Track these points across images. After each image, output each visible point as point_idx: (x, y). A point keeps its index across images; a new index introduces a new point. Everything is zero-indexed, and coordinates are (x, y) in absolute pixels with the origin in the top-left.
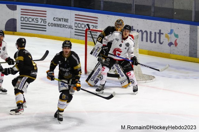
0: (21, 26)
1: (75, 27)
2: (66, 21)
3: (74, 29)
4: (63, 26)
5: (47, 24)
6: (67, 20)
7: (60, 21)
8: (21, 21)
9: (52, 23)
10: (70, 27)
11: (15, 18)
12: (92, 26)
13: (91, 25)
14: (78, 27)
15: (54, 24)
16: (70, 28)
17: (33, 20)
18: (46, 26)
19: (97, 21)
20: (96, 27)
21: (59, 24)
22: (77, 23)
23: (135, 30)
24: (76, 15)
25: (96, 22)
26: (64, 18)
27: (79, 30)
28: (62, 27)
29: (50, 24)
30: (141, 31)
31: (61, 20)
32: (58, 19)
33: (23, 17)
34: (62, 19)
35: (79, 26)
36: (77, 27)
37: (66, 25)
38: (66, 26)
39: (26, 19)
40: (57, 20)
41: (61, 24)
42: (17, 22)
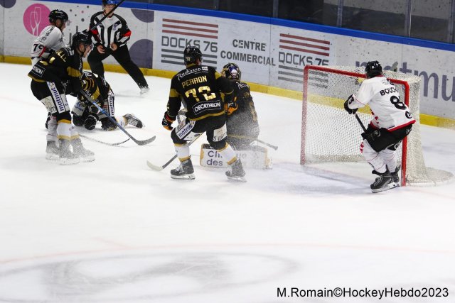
1: (280, 61)
2: (260, 47)
3: (277, 66)
4: (253, 59)
5: (218, 54)
6: (262, 47)
7: (248, 48)
9: (229, 52)
10: (269, 61)
11: (149, 39)
12: (317, 59)
13: (314, 59)
14: (285, 62)
15: (234, 53)
16: (269, 63)
18: (216, 57)
19: (328, 49)
20: (325, 62)
21: (245, 55)
22: (283, 53)
23: (410, 71)
24: (282, 35)
25: (327, 52)
26: (255, 41)
27: (287, 68)
28: (251, 60)
29: (226, 55)
30: (424, 73)
31: (250, 45)
32: (243, 43)
33: (167, 38)
34: (252, 43)
35: (289, 59)
36: (283, 61)
37: (260, 57)
38: (261, 60)
39: (174, 42)
40: (241, 45)
41: (248, 55)
42: (154, 47)
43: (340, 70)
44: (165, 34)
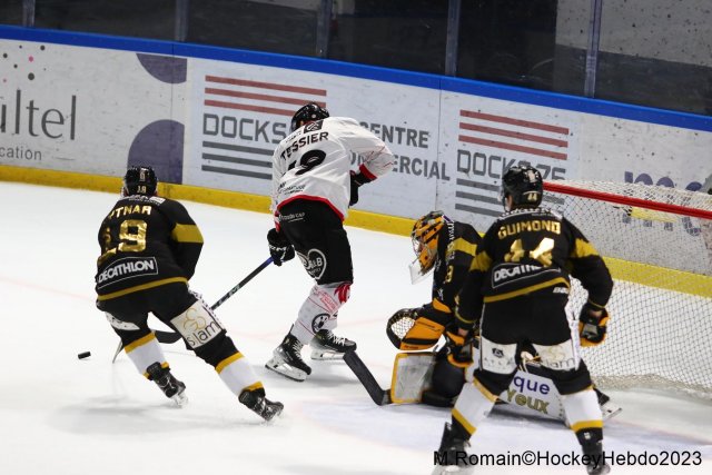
0: (206, 156)
1: (459, 169)
2: (417, 139)
3: (453, 180)
4: (402, 163)
6: (421, 139)
7: (391, 141)
8: (206, 132)
10: (437, 171)
11: (175, 118)
12: (541, 166)
14: (471, 172)
16: (437, 174)
17: (260, 130)
19: (563, 144)
20: (557, 174)
22: (467, 153)
24: (465, 113)
25: (561, 150)
26: (406, 127)
27: (475, 185)
28: (398, 166)
31: (396, 134)
32: (380, 129)
33: (216, 117)
34: (400, 130)
35: (480, 167)
36: (466, 171)
37: (416, 160)
38: (418, 167)
39: (229, 127)
42: (187, 137)
43: (593, 189)
44: (211, 110)
